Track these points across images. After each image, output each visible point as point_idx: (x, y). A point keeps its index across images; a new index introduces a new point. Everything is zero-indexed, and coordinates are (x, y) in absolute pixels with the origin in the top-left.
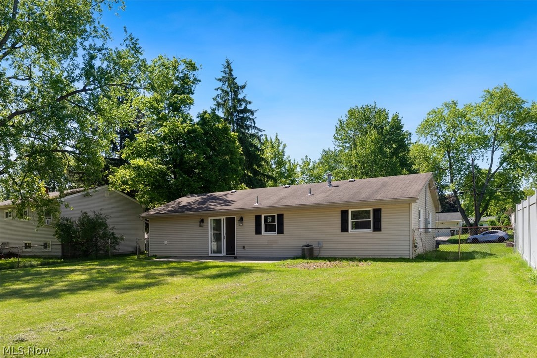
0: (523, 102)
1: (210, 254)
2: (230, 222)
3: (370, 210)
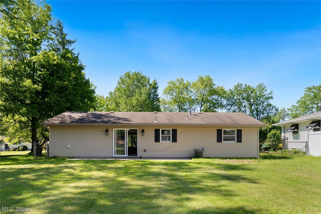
0: (214, 85)
1: (114, 156)
3: (235, 130)
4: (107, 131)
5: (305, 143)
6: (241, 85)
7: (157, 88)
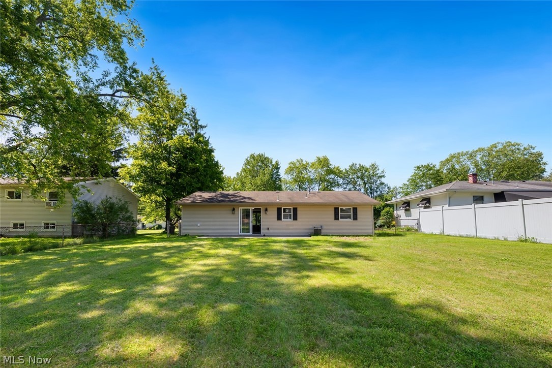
0: (331, 165)
1: (240, 234)
2: (257, 212)
3: (350, 208)
4: (234, 209)
5: (417, 221)
6: (356, 165)
7: (279, 168)
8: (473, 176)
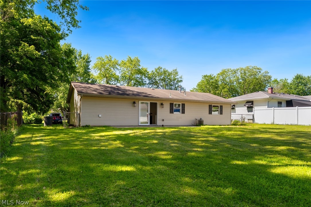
1: (139, 124)
3: (218, 106)
4: (134, 103)
8: (271, 89)
